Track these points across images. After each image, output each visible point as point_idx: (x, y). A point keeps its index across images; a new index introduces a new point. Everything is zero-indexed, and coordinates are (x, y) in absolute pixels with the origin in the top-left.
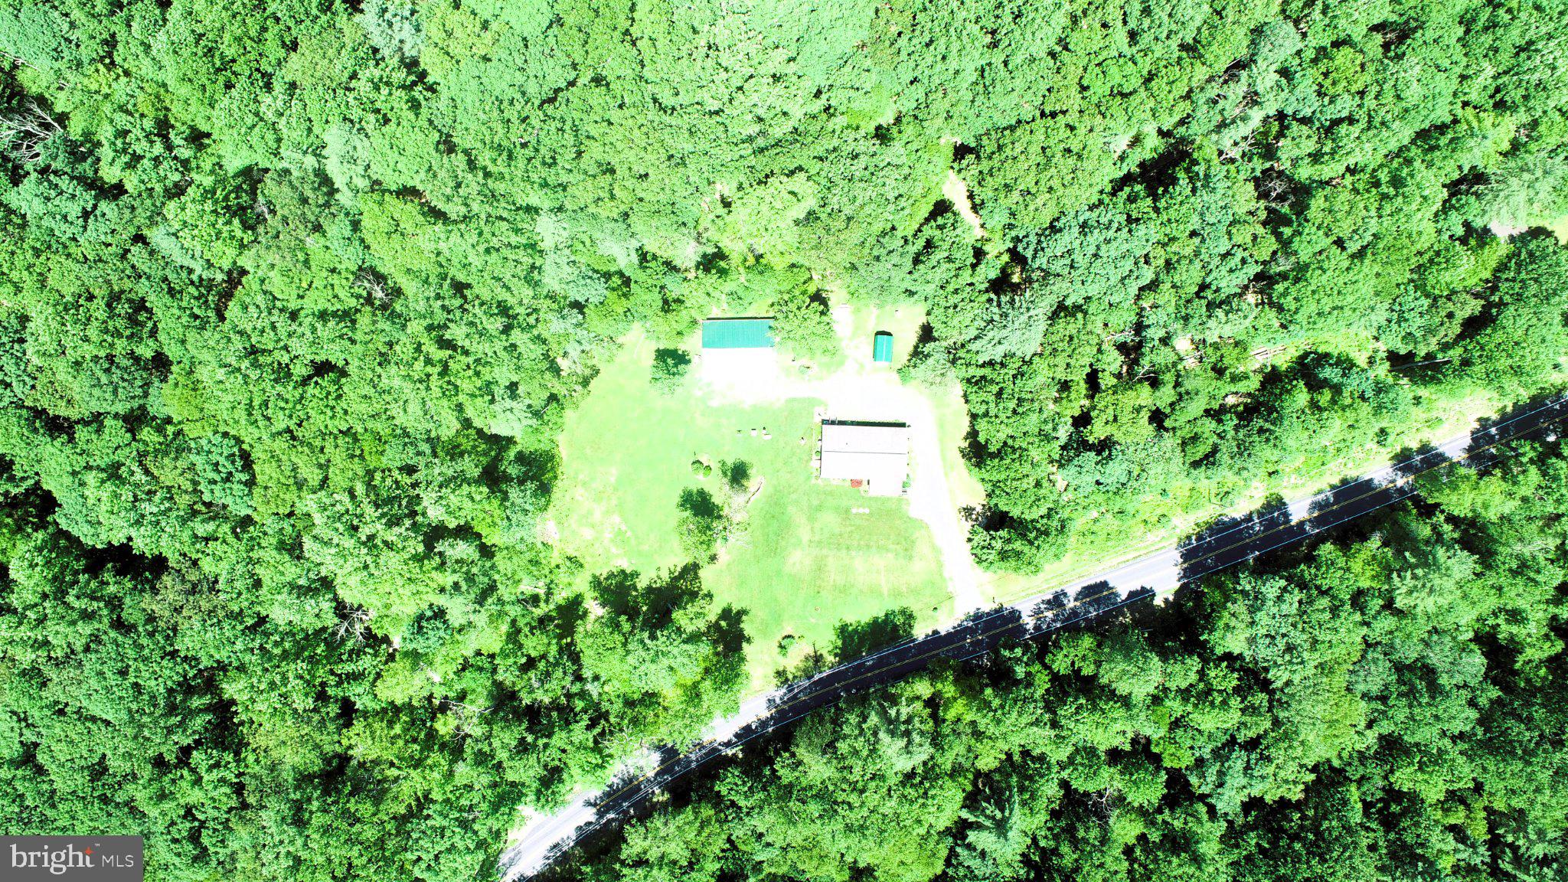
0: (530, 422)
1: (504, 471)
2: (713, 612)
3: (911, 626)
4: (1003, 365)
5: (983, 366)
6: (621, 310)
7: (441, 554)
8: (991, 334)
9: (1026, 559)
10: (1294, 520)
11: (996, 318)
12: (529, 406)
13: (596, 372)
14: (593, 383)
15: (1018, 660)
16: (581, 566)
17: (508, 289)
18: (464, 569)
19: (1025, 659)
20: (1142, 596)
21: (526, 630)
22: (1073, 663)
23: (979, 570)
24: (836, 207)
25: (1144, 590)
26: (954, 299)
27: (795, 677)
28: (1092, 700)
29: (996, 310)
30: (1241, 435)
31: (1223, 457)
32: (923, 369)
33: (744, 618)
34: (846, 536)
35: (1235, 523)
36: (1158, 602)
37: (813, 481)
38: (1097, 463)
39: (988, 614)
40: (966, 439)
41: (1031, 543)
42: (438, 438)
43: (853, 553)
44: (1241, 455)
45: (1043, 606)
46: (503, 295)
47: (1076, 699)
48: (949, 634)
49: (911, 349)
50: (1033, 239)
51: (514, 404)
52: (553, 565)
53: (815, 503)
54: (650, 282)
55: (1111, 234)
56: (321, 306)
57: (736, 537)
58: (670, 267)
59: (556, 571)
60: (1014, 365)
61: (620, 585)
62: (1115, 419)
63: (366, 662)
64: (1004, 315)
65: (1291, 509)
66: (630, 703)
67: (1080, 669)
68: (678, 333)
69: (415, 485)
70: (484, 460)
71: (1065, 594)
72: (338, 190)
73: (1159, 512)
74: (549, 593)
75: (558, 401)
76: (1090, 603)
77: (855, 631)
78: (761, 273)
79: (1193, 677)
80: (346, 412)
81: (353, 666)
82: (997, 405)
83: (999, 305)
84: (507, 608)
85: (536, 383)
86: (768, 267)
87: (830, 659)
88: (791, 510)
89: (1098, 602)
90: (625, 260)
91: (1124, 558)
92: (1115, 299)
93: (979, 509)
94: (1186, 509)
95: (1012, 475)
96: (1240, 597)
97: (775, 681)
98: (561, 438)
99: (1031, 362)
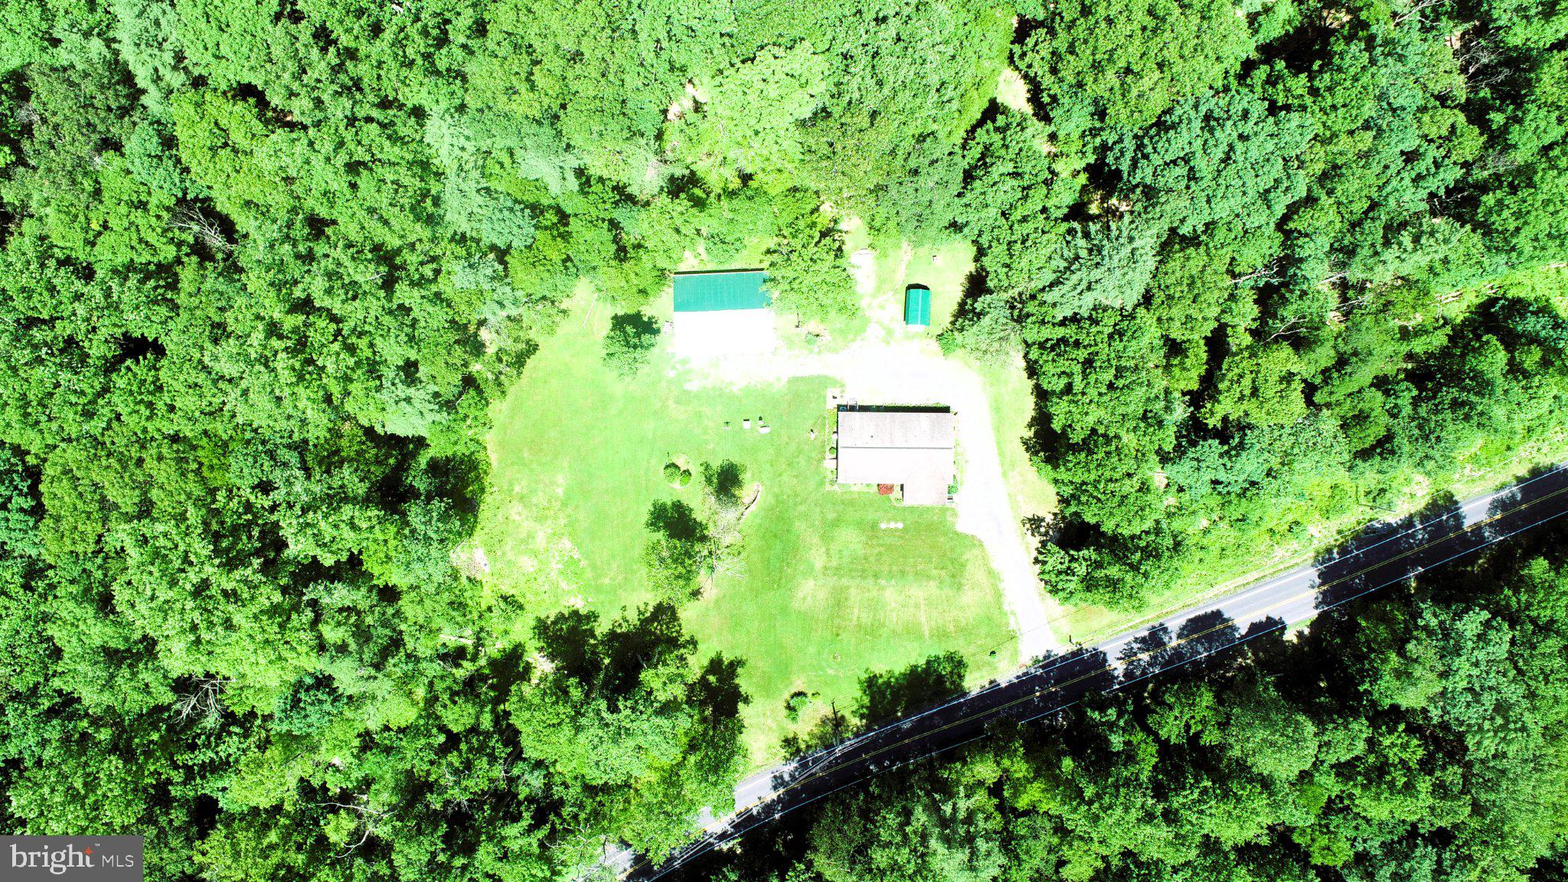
0: (438, 417)
1: (411, 486)
2: (696, 665)
3: (961, 677)
4: (1095, 322)
5: (1063, 323)
6: (557, 258)
7: (314, 604)
8: (1075, 278)
9: (1126, 591)
10: (1468, 524)
11: (1084, 253)
12: (436, 395)
13: (532, 348)
14: (530, 362)
15: (1111, 726)
16: (521, 607)
17: (386, 223)
18: (353, 619)
19: (1122, 723)
20: (1268, 631)
21: (446, 696)
22: (1188, 727)
23: (1052, 601)
24: (856, 95)
25: (1270, 622)
26: (1020, 230)
27: (808, 747)
28: (1221, 780)
29: (1081, 242)
30: (1423, 411)
31: (1402, 442)
32: (974, 334)
33: (739, 670)
34: (872, 559)
35: (1389, 530)
36: (1290, 636)
37: (828, 487)
38: (1221, 456)
39: (1063, 658)
40: (1030, 426)
41: (1134, 568)
42: (305, 441)
43: (883, 582)
44: (1427, 438)
45: (1135, 646)
46: (380, 234)
47: (1197, 781)
48: (1011, 686)
49: (955, 307)
50: (1129, 144)
51: (411, 392)
52: (484, 607)
53: (831, 516)
54: (594, 213)
55: (1248, 128)
56: (121, 259)
57: (727, 566)
58: (624, 196)
59: (487, 615)
60: (1109, 321)
61: (573, 630)
62: (1255, 392)
63: (231, 746)
64: (1095, 250)
65: (1464, 510)
66: (590, 790)
67: (1198, 735)
68: (640, 291)
69: (273, 508)
70: (377, 471)
71: (1165, 630)
72: (143, 92)
73: (1290, 518)
74: (479, 643)
75: (478, 388)
76: (1198, 640)
77: (888, 684)
78: (750, 198)
79: (1360, 747)
80: (172, 408)
81: (210, 754)
82: (1085, 376)
83: (1087, 235)
84: (424, 665)
85: (440, 361)
86: (759, 192)
87: (855, 722)
88: (800, 526)
89: (1210, 639)
90: (560, 188)
91: (1240, 580)
92: (1253, 222)
93: (1049, 519)
94: (1326, 513)
95: (1108, 474)
96: (1423, 636)
97: (783, 752)
98: (489, 438)
99: (1132, 317)
